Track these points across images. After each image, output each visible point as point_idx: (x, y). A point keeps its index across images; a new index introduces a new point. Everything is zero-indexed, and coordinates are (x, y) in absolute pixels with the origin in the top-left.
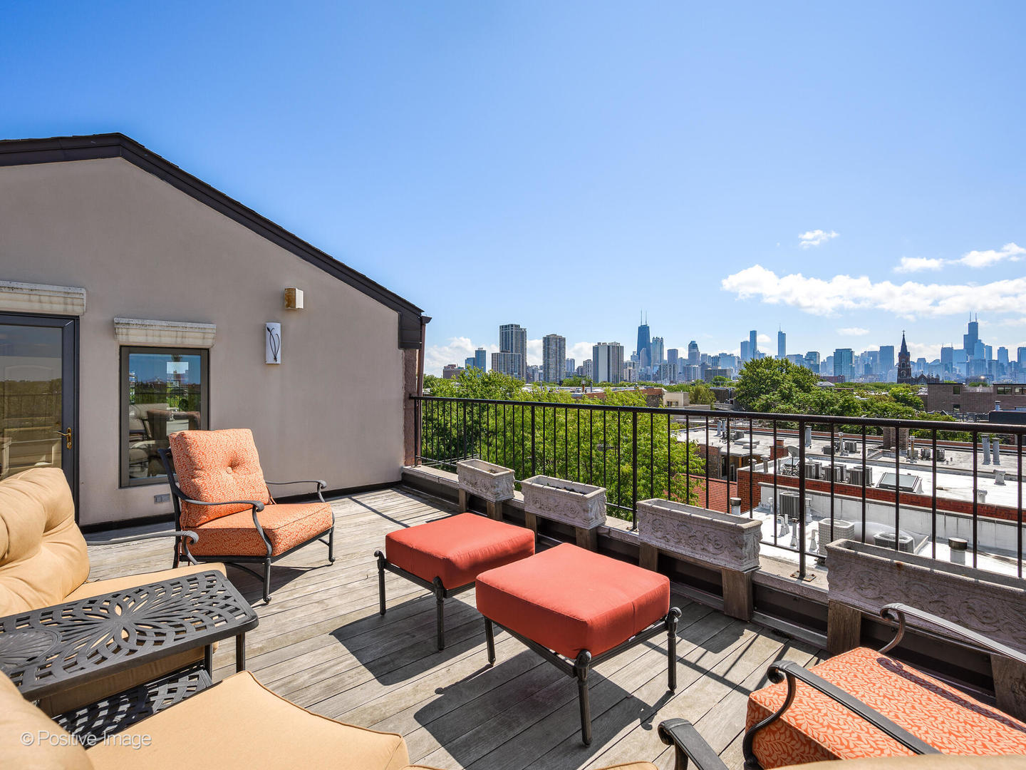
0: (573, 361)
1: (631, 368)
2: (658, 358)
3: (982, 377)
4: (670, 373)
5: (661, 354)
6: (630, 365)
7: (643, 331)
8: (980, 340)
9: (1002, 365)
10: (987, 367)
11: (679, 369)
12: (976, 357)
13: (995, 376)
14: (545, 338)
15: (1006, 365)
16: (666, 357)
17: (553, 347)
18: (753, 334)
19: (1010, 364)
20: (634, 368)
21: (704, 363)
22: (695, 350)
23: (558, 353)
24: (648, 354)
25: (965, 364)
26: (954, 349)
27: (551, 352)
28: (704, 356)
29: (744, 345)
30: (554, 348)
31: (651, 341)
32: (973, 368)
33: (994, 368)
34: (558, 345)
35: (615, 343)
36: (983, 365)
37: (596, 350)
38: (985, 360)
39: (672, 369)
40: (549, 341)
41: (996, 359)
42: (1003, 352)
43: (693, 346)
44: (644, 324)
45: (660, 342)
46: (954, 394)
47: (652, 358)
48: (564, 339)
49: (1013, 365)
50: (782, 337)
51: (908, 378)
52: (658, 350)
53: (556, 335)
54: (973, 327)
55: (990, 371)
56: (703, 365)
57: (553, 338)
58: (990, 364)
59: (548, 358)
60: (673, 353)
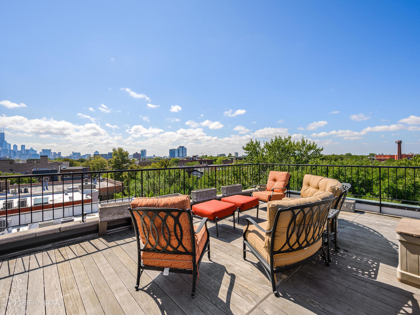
3: (8, 157)
8: (6, 141)
9: (15, 152)
10: (9, 152)
12: (4, 148)
13: (12, 157)
15: (16, 152)
19: (18, 151)
32: (2, 153)
33: (12, 152)
36: (7, 152)
38: (8, 150)
41: (13, 149)
42: (15, 146)
46: (10, 164)
49: (19, 152)
54: (2, 135)
55: (10, 154)
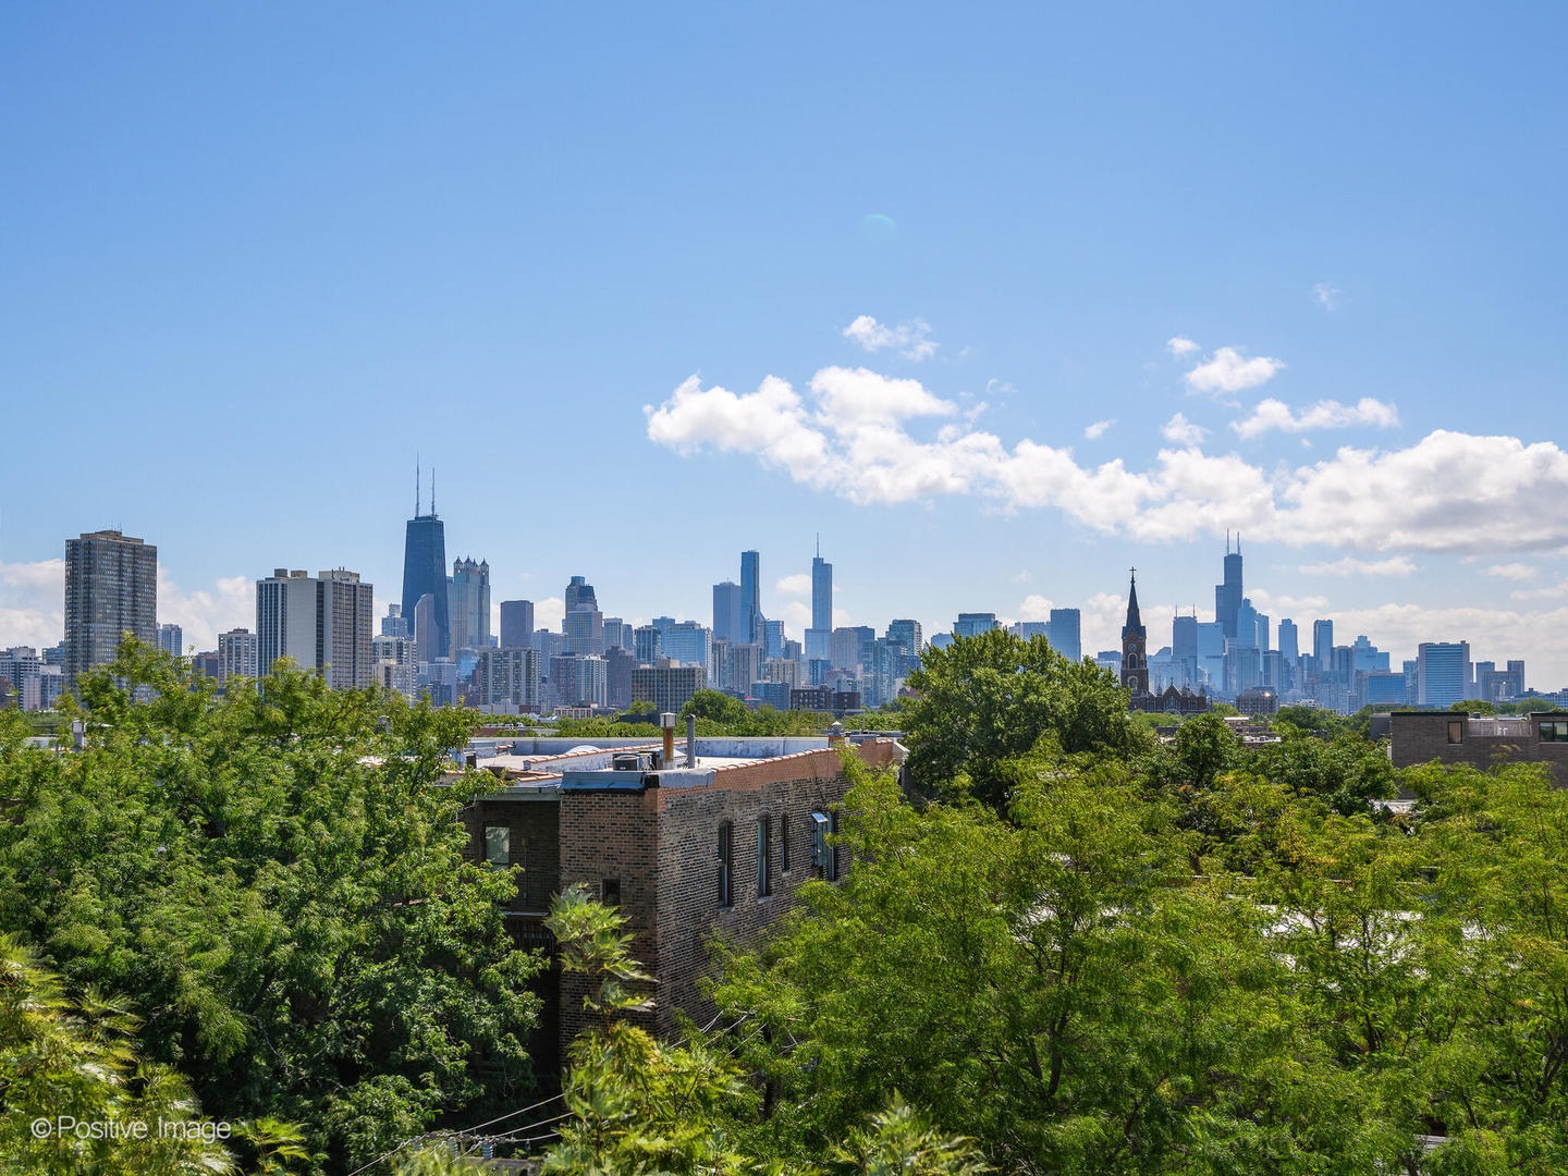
0: (174, 633)
1: (393, 662)
2: (472, 630)
4: (517, 677)
5: (483, 615)
6: (387, 653)
7: (425, 536)
8: (1247, 601)
9: (1286, 662)
10: (1261, 667)
11: (541, 668)
12: (1240, 642)
14: (73, 546)
15: (1293, 663)
16: (495, 629)
17: (107, 578)
18: (750, 562)
19: (1300, 660)
20: (400, 662)
21: (615, 649)
22: (589, 607)
23: (127, 604)
24: (440, 614)
25: (1221, 661)
26: (1199, 621)
27: (98, 597)
28: (614, 624)
29: (722, 593)
30: (112, 582)
31: (450, 573)
32: (1235, 671)
34: (128, 574)
35: (342, 572)
36: (1256, 663)
37: (271, 595)
38: (1256, 651)
39: (523, 668)
40: (89, 557)
41: (1277, 648)
42: (1288, 629)
43: (580, 593)
44: (425, 512)
45: (476, 575)
47: (453, 629)
48: (152, 553)
49: (1306, 665)
50: (822, 573)
51: (1142, 695)
52: (472, 605)
53: (118, 534)
54: (1233, 564)
56: (613, 654)
57: (108, 547)
58: (1267, 661)
59: (88, 619)
60: (518, 612)
